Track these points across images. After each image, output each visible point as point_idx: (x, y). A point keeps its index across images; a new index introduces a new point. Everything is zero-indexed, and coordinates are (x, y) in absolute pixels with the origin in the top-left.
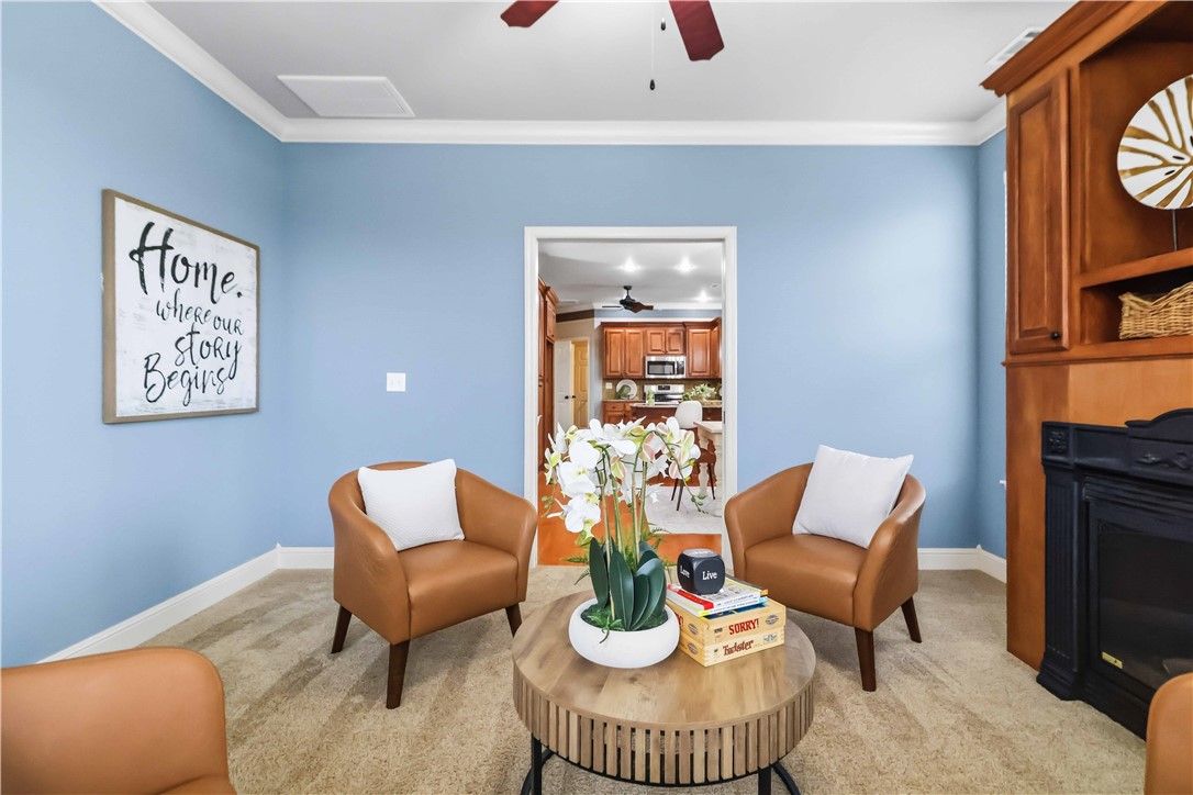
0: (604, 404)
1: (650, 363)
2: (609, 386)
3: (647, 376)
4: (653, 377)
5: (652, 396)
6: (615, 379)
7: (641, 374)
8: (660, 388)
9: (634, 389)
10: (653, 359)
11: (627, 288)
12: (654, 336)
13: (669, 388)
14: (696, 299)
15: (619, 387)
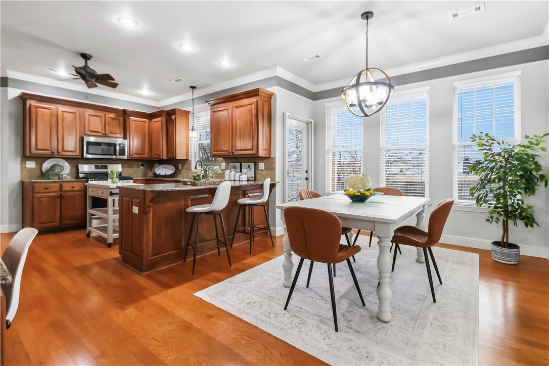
0: (22, 183)
1: (89, 143)
2: (31, 165)
3: (86, 156)
4: (90, 156)
5: (115, 176)
6: (40, 159)
7: (77, 153)
8: (97, 167)
9: (67, 168)
10: (92, 139)
11: (86, 57)
12: (92, 118)
13: (106, 167)
14: (139, 92)
15: (46, 165)
